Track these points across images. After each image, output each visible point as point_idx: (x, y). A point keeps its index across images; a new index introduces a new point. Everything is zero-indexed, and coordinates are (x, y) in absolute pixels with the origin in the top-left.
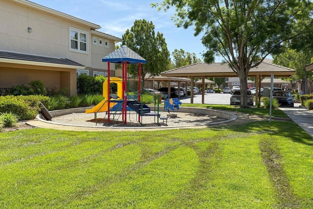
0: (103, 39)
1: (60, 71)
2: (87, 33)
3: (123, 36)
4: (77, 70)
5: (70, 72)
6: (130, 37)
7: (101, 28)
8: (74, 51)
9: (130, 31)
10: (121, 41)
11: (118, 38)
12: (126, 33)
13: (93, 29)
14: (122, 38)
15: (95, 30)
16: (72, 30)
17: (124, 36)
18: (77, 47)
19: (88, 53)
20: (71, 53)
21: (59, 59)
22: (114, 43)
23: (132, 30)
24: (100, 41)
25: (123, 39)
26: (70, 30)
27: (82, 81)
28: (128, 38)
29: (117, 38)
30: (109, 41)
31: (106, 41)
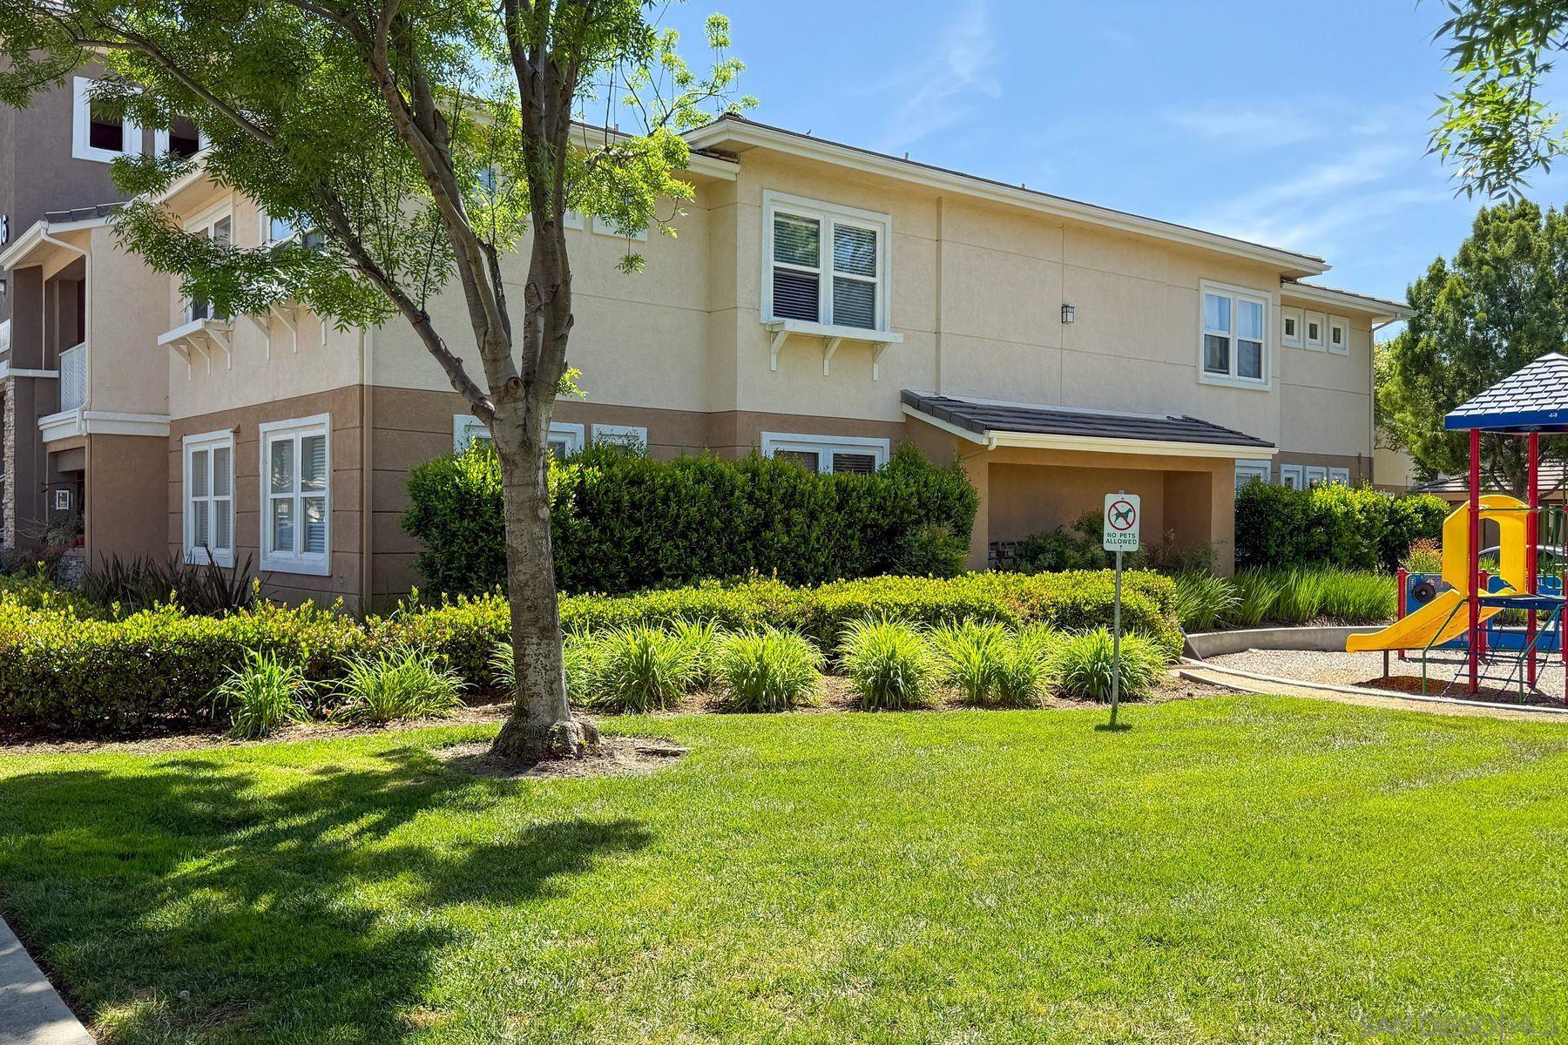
0: (1324, 316)
1: (1166, 473)
2: (1266, 299)
3: (1409, 292)
4: (1237, 463)
5: (1209, 475)
6: (1460, 292)
7: (1328, 268)
8: (1215, 382)
9: (1448, 267)
10: (1403, 317)
11: (1389, 303)
12: (1430, 279)
13: (1287, 278)
14: (1405, 302)
15: (1296, 283)
16: (1209, 292)
17: (1419, 293)
18: (1223, 366)
19: (1268, 388)
20: (1203, 390)
21: (1162, 423)
22: (1371, 331)
23: (1465, 261)
24: (1311, 325)
25: (1413, 303)
26: (1204, 292)
27: (1256, 511)
28: (1448, 300)
29: (1385, 306)
30: (1347, 321)
31: (1336, 323)
